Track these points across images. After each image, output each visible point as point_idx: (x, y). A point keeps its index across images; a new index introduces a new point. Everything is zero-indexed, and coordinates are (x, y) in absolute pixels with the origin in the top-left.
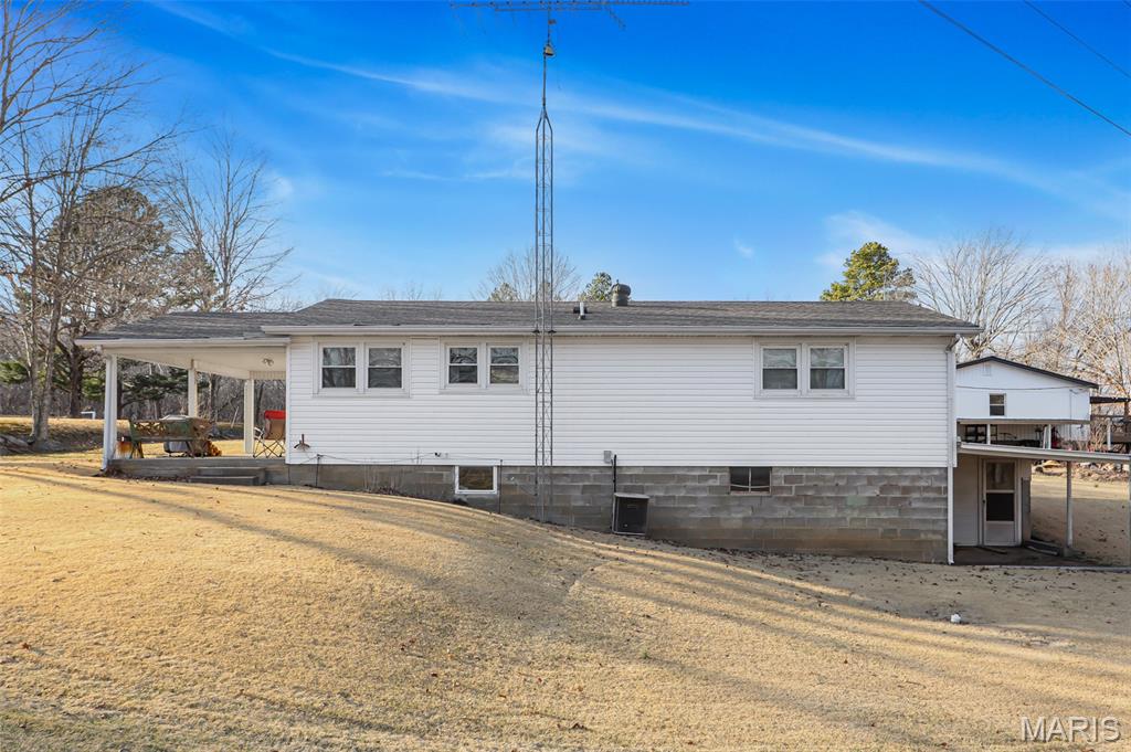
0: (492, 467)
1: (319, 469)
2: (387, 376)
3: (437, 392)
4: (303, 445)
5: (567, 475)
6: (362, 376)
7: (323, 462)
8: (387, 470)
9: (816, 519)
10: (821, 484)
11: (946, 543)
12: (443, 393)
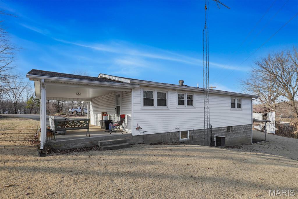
0: (188, 131)
1: (144, 137)
2: (162, 102)
3: (175, 108)
4: (138, 128)
5: (202, 132)
6: (156, 102)
7: (146, 133)
8: (162, 135)
9: (238, 137)
10: (238, 129)
11: (251, 139)
12: (177, 108)
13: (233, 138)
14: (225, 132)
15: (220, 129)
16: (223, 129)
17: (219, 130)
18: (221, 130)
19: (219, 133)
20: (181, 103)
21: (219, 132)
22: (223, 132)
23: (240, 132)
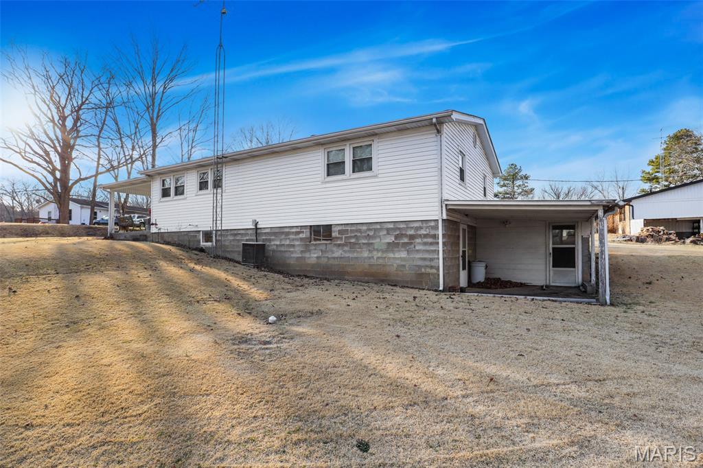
0: (213, 231)
1: (160, 235)
3: (194, 195)
4: (155, 224)
9: (357, 258)
10: (359, 234)
11: (439, 275)
12: (196, 195)
13: (334, 258)
14: (301, 239)
15: (287, 230)
16: (294, 230)
17: (283, 233)
18: (288, 234)
19: (281, 240)
20: (203, 185)
21: (283, 237)
22: (297, 240)
23: (369, 244)
